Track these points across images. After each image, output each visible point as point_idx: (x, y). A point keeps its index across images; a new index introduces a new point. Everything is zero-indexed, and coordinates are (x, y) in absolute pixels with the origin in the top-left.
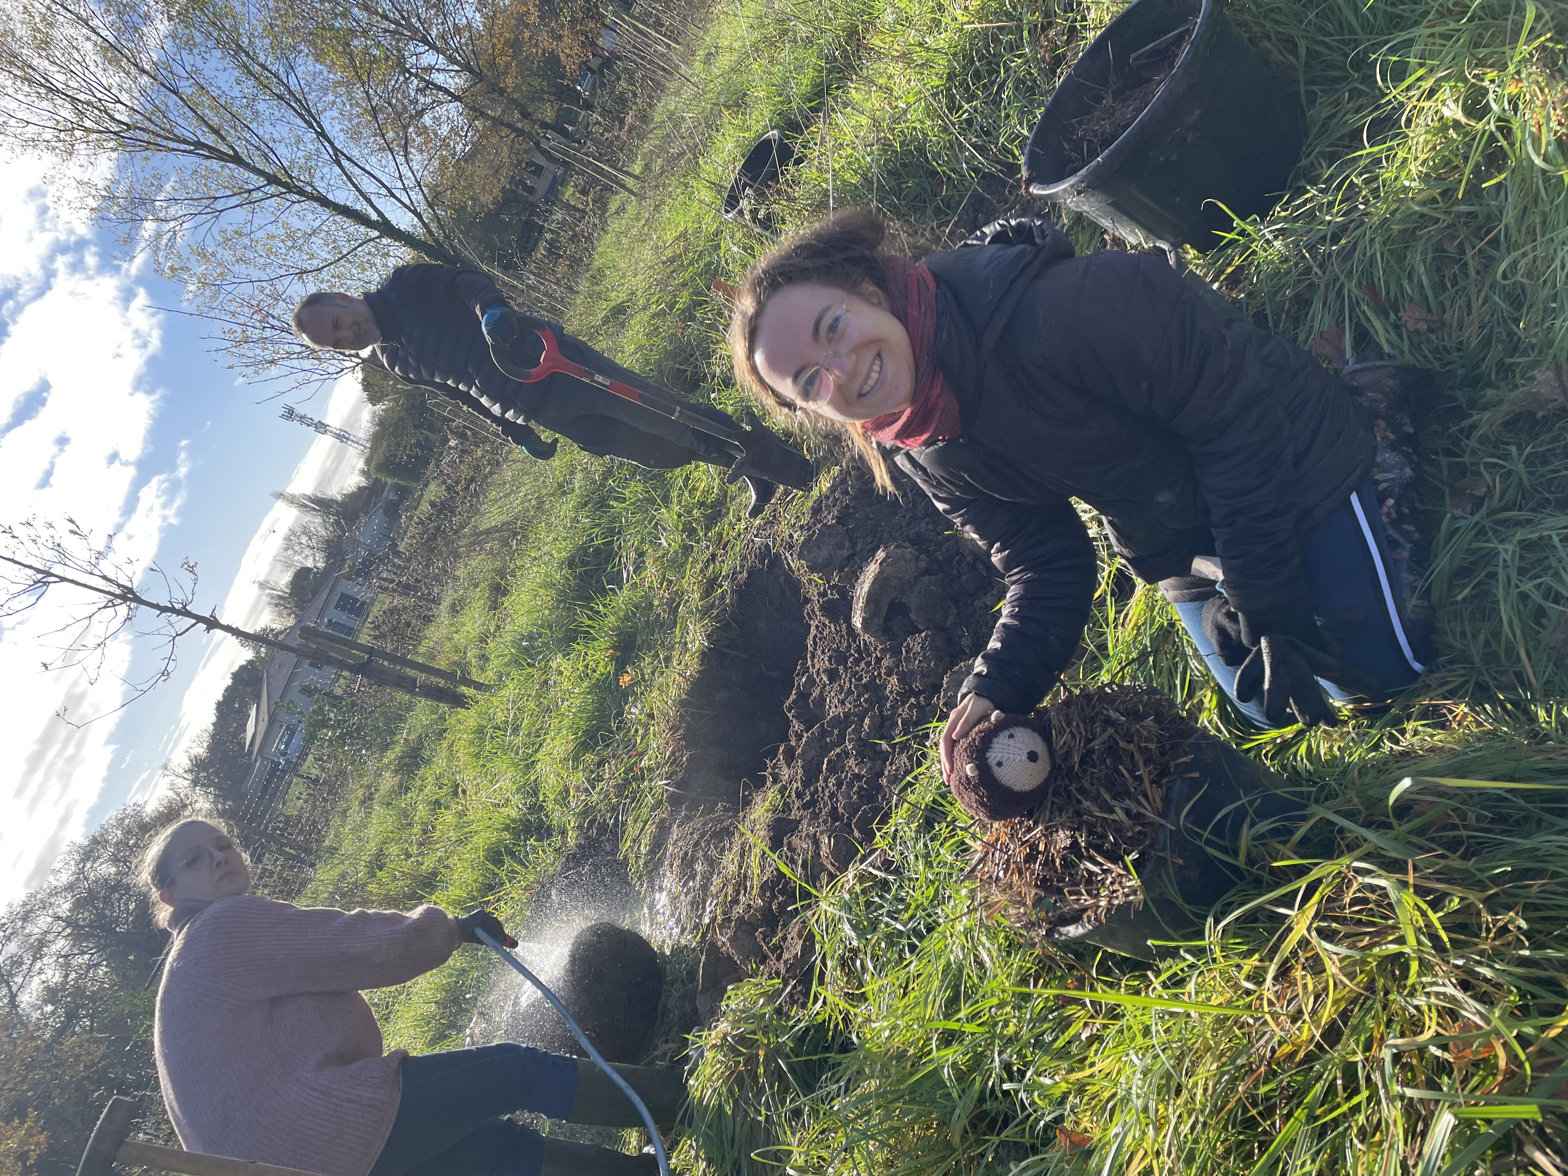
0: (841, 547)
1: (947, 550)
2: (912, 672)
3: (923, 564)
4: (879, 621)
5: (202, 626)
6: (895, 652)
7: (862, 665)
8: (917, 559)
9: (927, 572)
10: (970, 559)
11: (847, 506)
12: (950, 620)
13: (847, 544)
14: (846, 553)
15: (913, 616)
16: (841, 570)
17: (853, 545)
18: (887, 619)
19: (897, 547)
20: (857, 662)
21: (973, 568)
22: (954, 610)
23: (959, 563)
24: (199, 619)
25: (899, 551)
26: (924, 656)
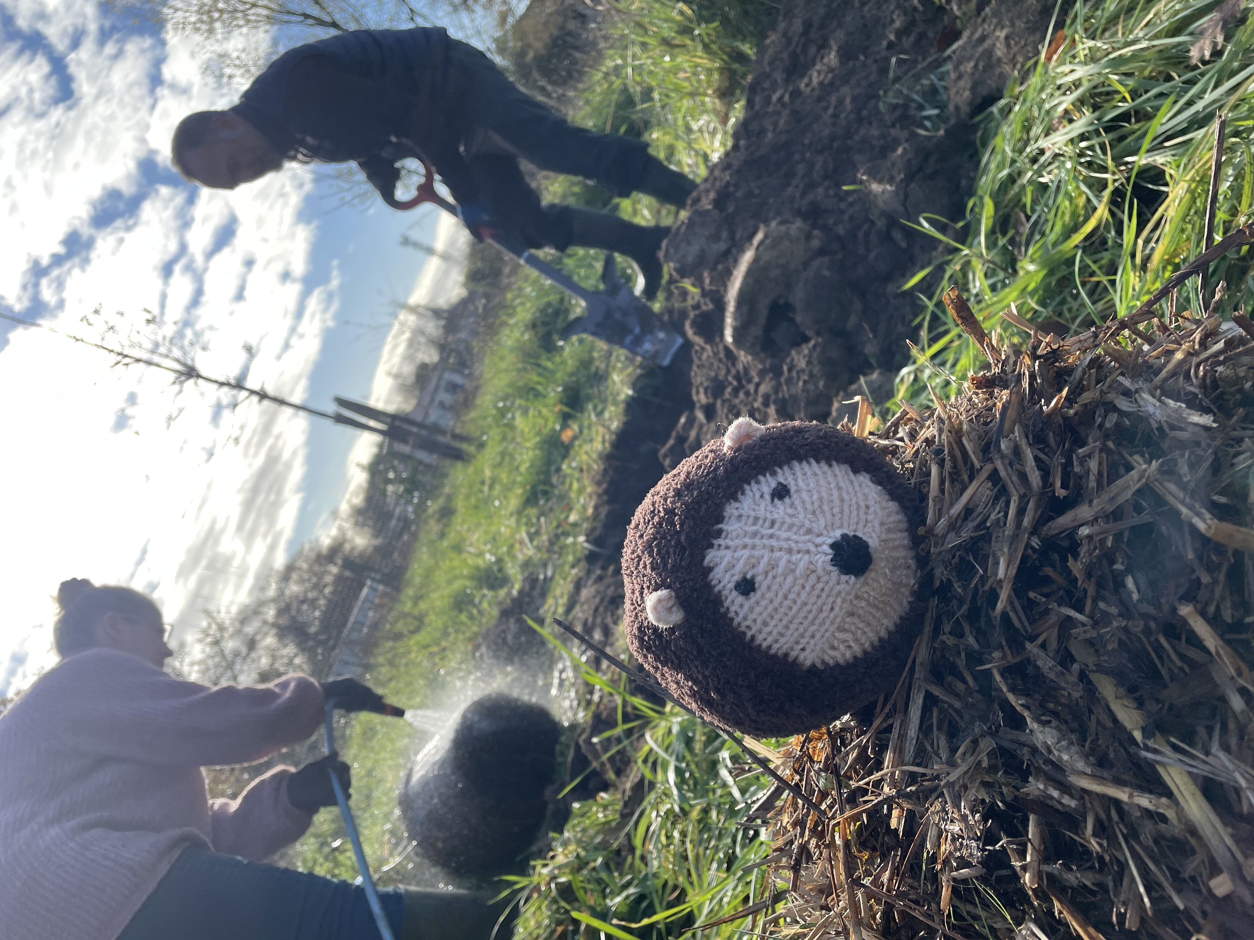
0: (716, 238)
1: (851, 218)
2: (794, 398)
3: (816, 243)
4: (757, 331)
5: (255, 399)
6: (777, 372)
7: (742, 395)
8: (808, 237)
9: (821, 252)
10: (881, 223)
11: (728, 184)
12: (852, 321)
13: (725, 234)
14: (722, 246)
15: (799, 318)
16: (713, 269)
17: (732, 233)
18: (769, 327)
19: (782, 223)
20: (736, 391)
21: (887, 236)
22: (857, 306)
23: (867, 234)
24: (253, 392)
25: (783, 228)
26: (811, 375)
